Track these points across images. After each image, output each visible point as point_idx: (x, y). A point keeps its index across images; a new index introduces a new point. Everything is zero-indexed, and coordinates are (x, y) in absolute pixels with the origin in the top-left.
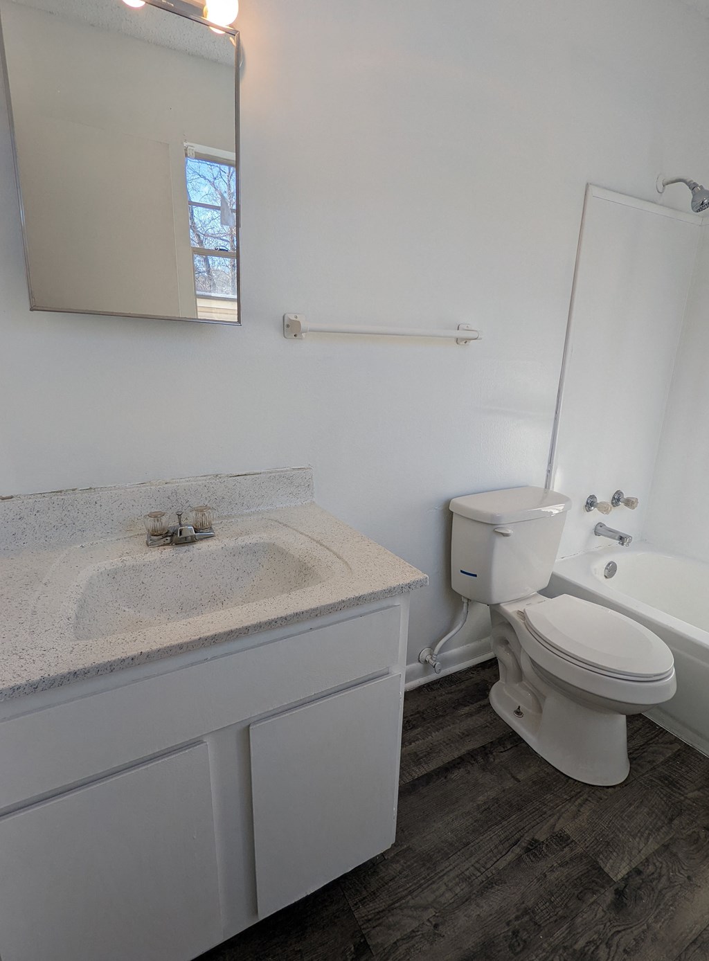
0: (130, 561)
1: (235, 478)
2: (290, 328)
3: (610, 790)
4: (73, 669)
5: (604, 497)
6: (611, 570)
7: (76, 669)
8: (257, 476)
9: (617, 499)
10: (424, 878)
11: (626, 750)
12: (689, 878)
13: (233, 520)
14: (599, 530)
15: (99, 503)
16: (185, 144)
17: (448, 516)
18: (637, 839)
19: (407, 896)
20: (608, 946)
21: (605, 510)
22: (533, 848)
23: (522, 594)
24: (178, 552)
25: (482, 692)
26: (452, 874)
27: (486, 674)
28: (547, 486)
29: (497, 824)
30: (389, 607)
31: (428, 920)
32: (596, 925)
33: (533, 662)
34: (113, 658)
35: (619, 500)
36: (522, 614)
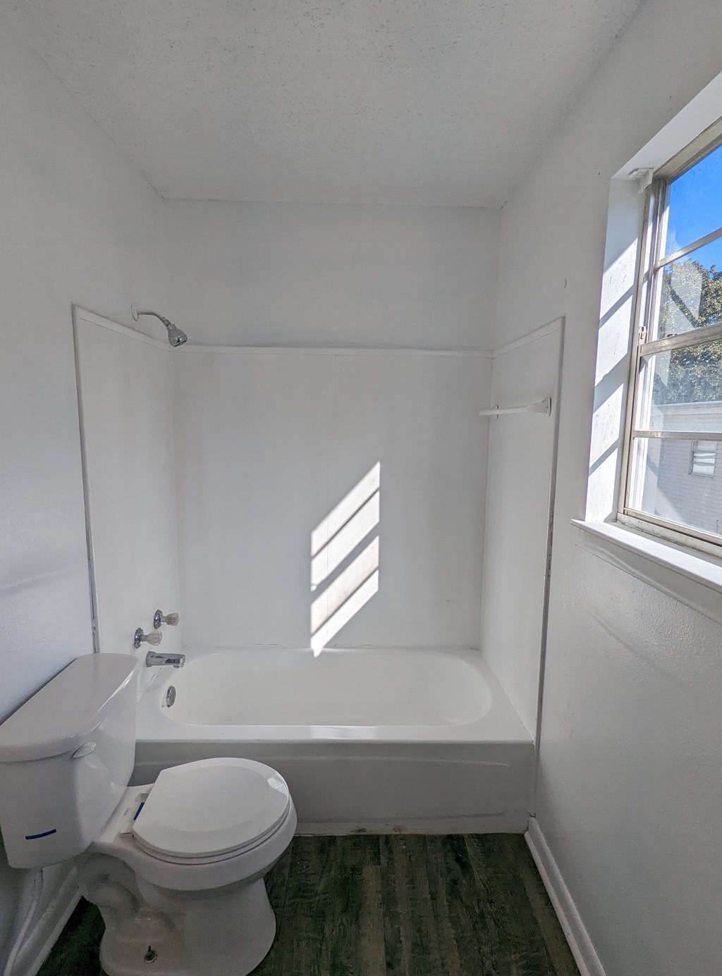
5: (148, 630)
6: (172, 696)
9: (157, 623)
14: (151, 660)
21: (153, 641)
23: (112, 804)
27: (81, 935)
35: (159, 620)
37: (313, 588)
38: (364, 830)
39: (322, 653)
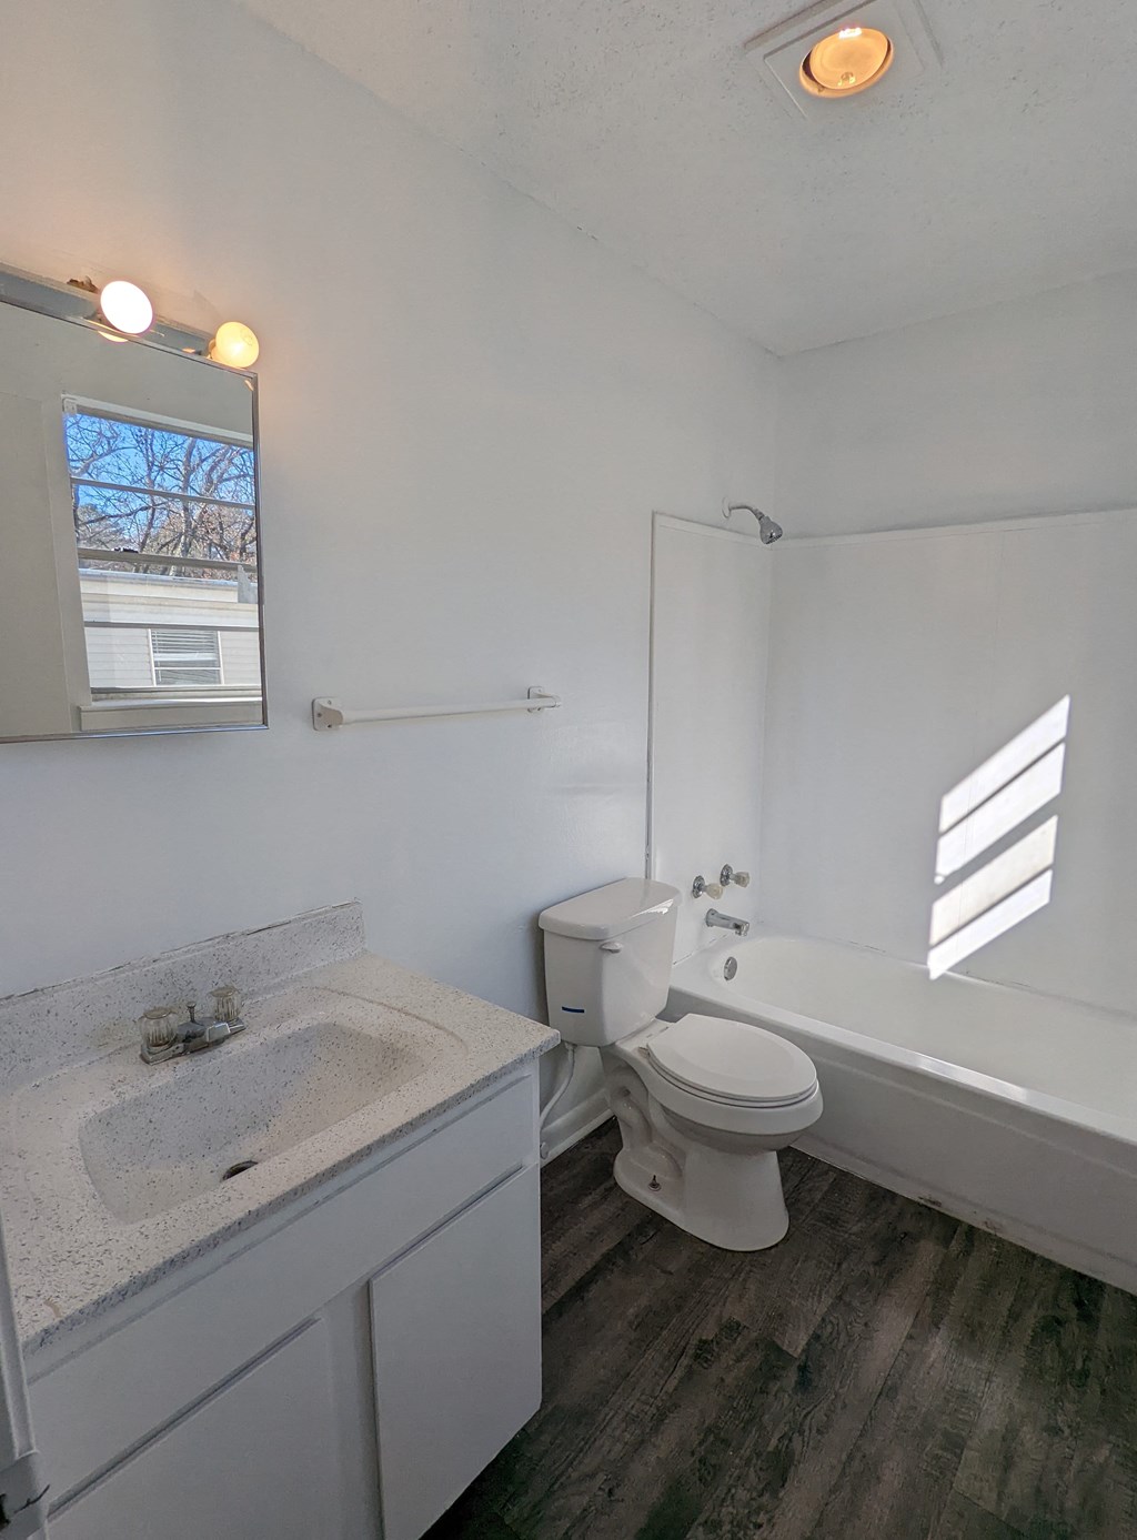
0: (130, 1094)
1: (255, 935)
2: (323, 718)
3: (773, 1250)
4: (168, 1256)
5: (711, 879)
6: (731, 968)
7: (173, 1256)
8: (287, 926)
9: (725, 877)
10: (583, 1439)
11: (782, 1195)
12: (866, 1324)
13: (260, 999)
14: (712, 918)
15: (53, 1012)
16: (63, 396)
17: (537, 934)
18: (810, 1300)
19: (567, 1469)
20: (801, 1433)
21: (716, 894)
22: (704, 1352)
23: (638, 1025)
24: (199, 1063)
25: (605, 1169)
26: (614, 1423)
27: (603, 1144)
28: (648, 876)
29: (656, 1338)
30: (518, 1081)
31: (600, 1488)
32: (785, 1415)
33: (665, 1109)
34: (216, 1229)
35: (728, 877)
36: (646, 1052)
37: (939, 880)
38: (938, 1204)
39: (943, 978)
